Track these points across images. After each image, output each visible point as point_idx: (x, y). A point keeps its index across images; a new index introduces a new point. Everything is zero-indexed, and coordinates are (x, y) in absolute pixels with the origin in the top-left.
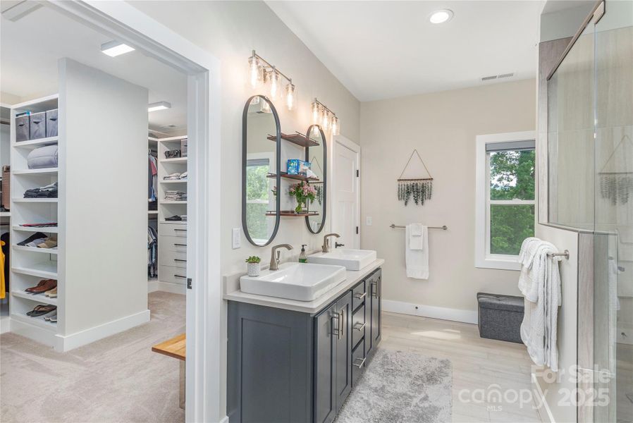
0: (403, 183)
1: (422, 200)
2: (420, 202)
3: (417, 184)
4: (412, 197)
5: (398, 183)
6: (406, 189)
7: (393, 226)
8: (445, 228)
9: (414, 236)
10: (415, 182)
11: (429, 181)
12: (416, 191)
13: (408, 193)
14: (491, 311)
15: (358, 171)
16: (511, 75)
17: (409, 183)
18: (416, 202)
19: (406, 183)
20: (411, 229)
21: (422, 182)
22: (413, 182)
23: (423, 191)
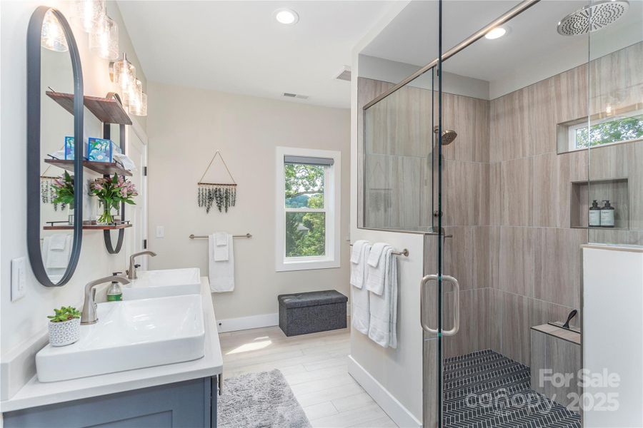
0: (204, 187)
1: (226, 207)
2: (223, 209)
3: (220, 189)
4: (214, 203)
5: (198, 187)
6: (207, 194)
7: (192, 237)
8: (248, 236)
9: (219, 246)
10: (219, 187)
11: (233, 187)
12: (219, 197)
13: (210, 199)
14: (295, 310)
15: (146, 168)
16: (306, 98)
17: (211, 187)
18: (220, 209)
19: (207, 187)
20: (216, 239)
21: (225, 187)
22: (215, 187)
23: (227, 198)
